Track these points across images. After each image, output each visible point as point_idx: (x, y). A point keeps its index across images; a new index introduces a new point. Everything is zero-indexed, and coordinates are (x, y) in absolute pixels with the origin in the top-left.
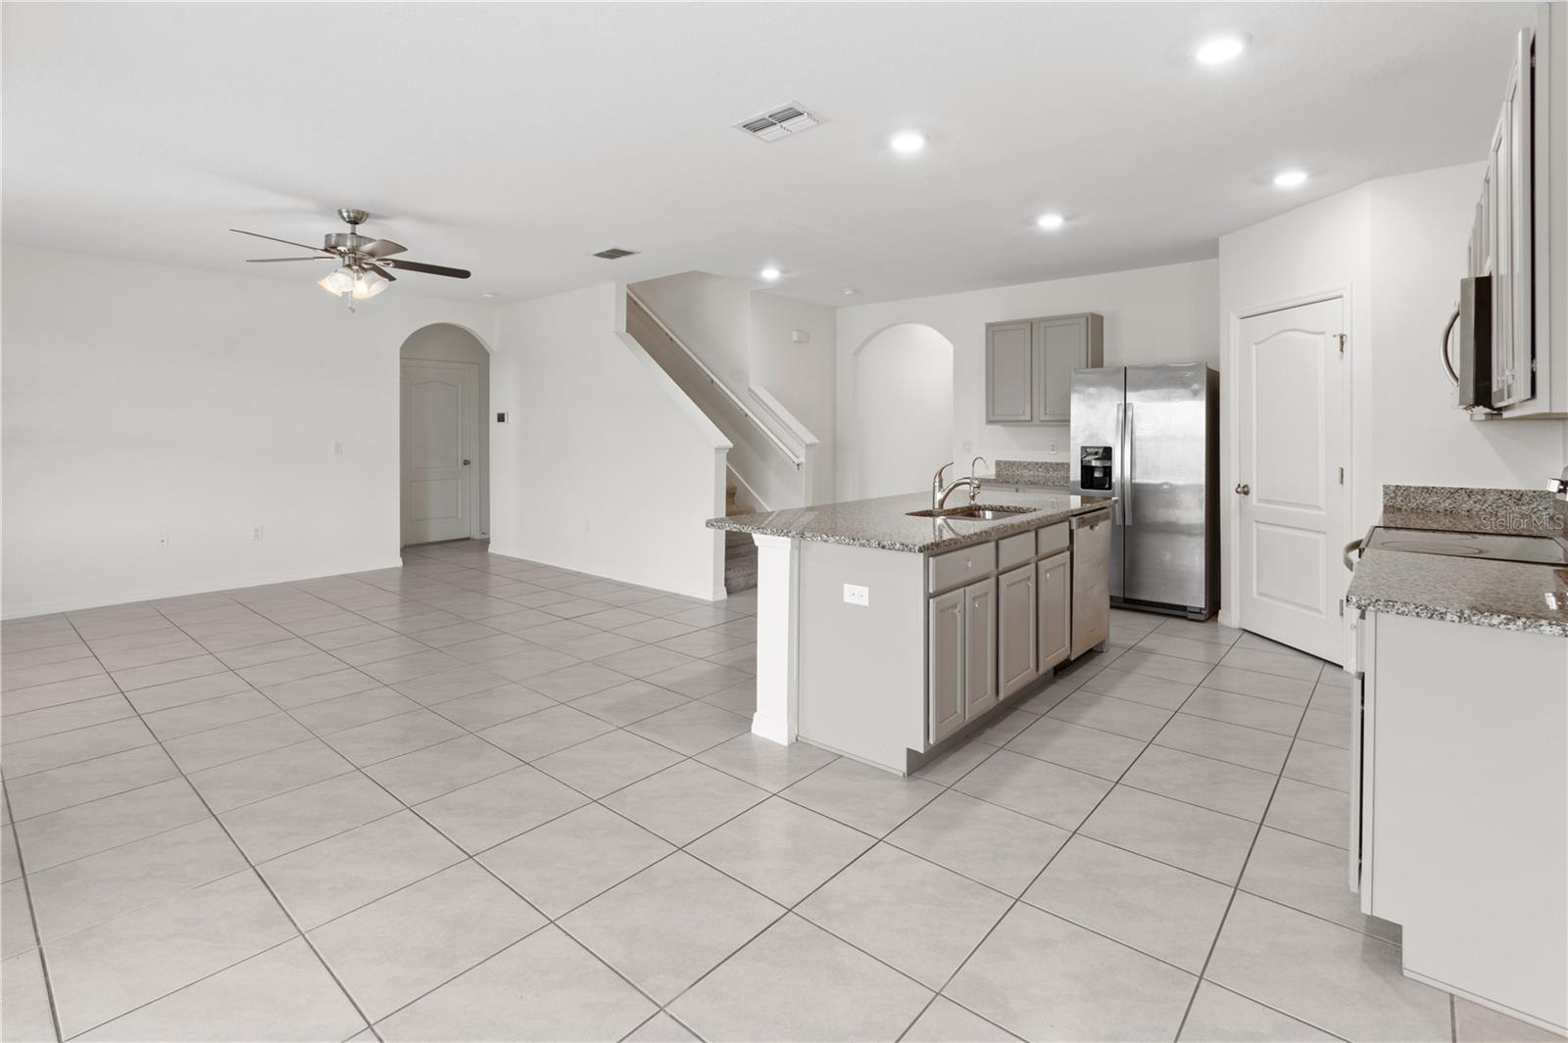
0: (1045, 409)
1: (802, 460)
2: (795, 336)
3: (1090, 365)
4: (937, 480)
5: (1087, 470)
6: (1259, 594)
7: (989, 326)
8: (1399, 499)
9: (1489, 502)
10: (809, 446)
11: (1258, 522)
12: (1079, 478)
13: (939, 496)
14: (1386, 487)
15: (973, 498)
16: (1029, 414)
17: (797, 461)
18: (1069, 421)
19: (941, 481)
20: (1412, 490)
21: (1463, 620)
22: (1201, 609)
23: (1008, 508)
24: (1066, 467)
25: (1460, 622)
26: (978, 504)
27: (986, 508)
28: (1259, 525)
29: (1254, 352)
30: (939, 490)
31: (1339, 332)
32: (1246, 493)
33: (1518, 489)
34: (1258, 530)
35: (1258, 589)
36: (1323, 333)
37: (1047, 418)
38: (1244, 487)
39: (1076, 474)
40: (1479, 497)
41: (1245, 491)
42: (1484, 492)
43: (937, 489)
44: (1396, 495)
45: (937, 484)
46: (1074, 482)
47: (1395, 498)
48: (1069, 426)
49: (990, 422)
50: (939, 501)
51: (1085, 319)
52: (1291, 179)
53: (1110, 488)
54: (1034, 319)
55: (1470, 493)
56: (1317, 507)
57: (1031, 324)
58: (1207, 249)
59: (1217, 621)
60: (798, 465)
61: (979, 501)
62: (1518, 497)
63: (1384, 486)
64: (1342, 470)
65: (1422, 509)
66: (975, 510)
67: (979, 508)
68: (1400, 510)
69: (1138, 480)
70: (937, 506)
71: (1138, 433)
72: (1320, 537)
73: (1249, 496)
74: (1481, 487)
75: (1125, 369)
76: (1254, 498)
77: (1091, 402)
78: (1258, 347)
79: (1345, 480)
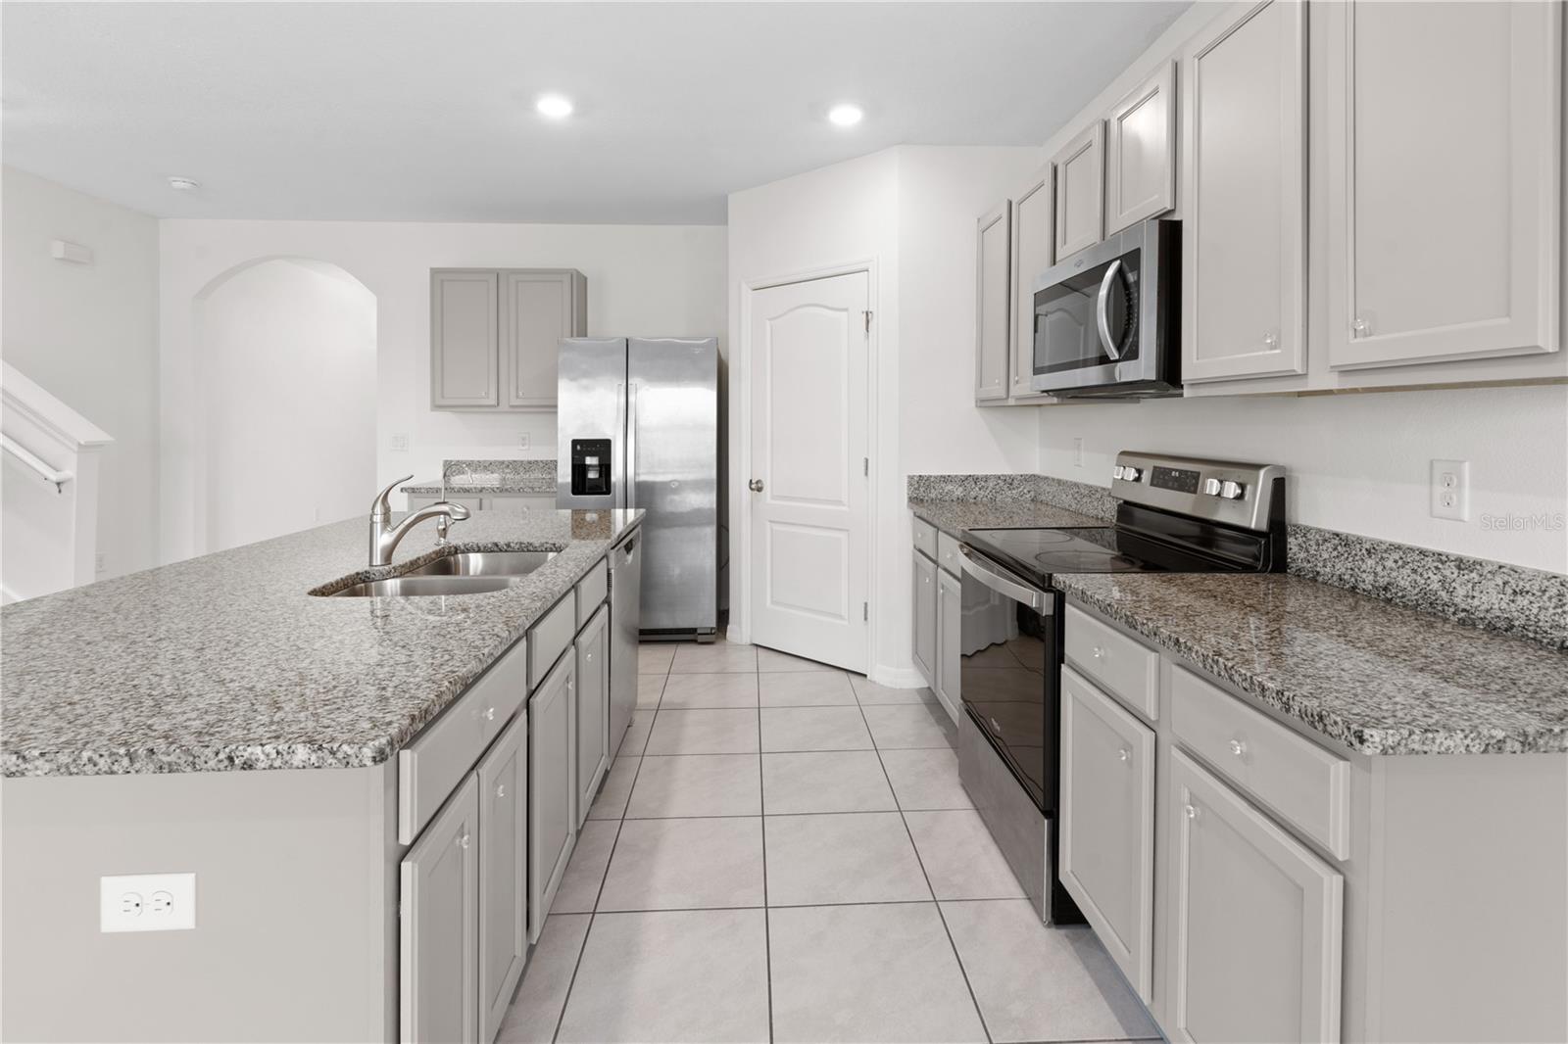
0: (517, 392)
1: (69, 472)
2: (58, 250)
3: (575, 334)
4: (379, 509)
5: (579, 470)
6: (773, 602)
7: (435, 273)
8: (922, 489)
9: (990, 489)
10: (85, 448)
11: (771, 521)
12: (569, 479)
13: (383, 539)
14: (911, 478)
15: (444, 532)
16: (493, 396)
17: (54, 476)
18: (556, 406)
19: (387, 512)
20: (932, 479)
21: (1527, 748)
22: (712, 629)
23: (508, 545)
24: (552, 466)
25: (1522, 752)
26: (454, 543)
27: (468, 550)
28: (773, 524)
29: (768, 328)
30: (384, 528)
31: (865, 310)
32: (759, 490)
33: (1010, 473)
34: (772, 530)
35: (772, 597)
36: (846, 310)
37: (519, 402)
38: (757, 482)
39: (565, 474)
40: (983, 484)
41: (757, 487)
42: (986, 478)
43: (378, 527)
44: (919, 486)
45: (378, 518)
46: (563, 485)
47: (918, 489)
48: (556, 413)
49: (436, 407)
50: (383, 550)
51: (569, 275)
52: (845, 116)
53: (608, 492)
54: (500, 269)
55: (976, 479)
56: (839, 503)
57: (498, 275)
58: (712, 211)
59: (725, 638)
60: (58, 484)
61: (455, 538)
62: (1009, 481)
63: (909, 477)
64: (867, 460)
65: (940, 500)
66: (450, 554)
67: (456, 550)
68: (922, 500)
69: (642, 478)
70: (378, 560)
71: (642, 423)
72: (842, 536)
73: (763, 492)
74: (984, 474)
75: (627, 340)
76: (769, 494)
77: (585, 382)
78: (773, 323)
79: (870, 473)
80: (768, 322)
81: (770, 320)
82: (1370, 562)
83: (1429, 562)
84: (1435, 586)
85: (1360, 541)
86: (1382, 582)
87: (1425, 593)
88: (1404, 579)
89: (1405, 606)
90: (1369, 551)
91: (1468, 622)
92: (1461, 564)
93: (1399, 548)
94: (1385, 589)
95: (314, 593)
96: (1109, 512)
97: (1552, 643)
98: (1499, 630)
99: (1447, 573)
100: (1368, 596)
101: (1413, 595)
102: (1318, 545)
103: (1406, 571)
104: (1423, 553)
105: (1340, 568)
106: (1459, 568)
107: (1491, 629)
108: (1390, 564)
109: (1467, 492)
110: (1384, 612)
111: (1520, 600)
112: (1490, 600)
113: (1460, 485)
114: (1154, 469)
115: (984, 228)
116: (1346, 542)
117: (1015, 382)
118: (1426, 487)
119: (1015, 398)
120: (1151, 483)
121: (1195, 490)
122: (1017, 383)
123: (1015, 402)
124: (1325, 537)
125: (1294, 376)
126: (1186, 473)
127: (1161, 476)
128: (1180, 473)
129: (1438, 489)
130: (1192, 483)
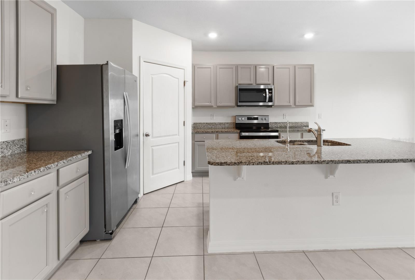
6: (153, 175)
36: (178, 78)
64: (184, 122)
76: (151, 137)
78: (153, 76)
79: (185, 125)
81: (151, 75)
82: (279, 124)
83: (285, 123)
84: (286, 125)
85: (278, 122)
87: (285, 126)
93: (282, 122)
95: (351, 145)
100: (279, 128)
101: (284, 126)
104: (285, 122)
105: (275, 126)
108: (281, 124)
113: (286, 116)
114: (247, 118)
115: (199, 67)
116: (276, 123)
117: (220, 103)
118: (283, 116)
119: (217, 106)
120: (248, 120)
121: (258, 120)
122: (221, 103)
123: (217, 107)
124: (273, 123)
125: (291, 106)
126: (255, 117)
127: (249, 119)
128: (254, 118)
129: (284, 116)
130: (257, 119)
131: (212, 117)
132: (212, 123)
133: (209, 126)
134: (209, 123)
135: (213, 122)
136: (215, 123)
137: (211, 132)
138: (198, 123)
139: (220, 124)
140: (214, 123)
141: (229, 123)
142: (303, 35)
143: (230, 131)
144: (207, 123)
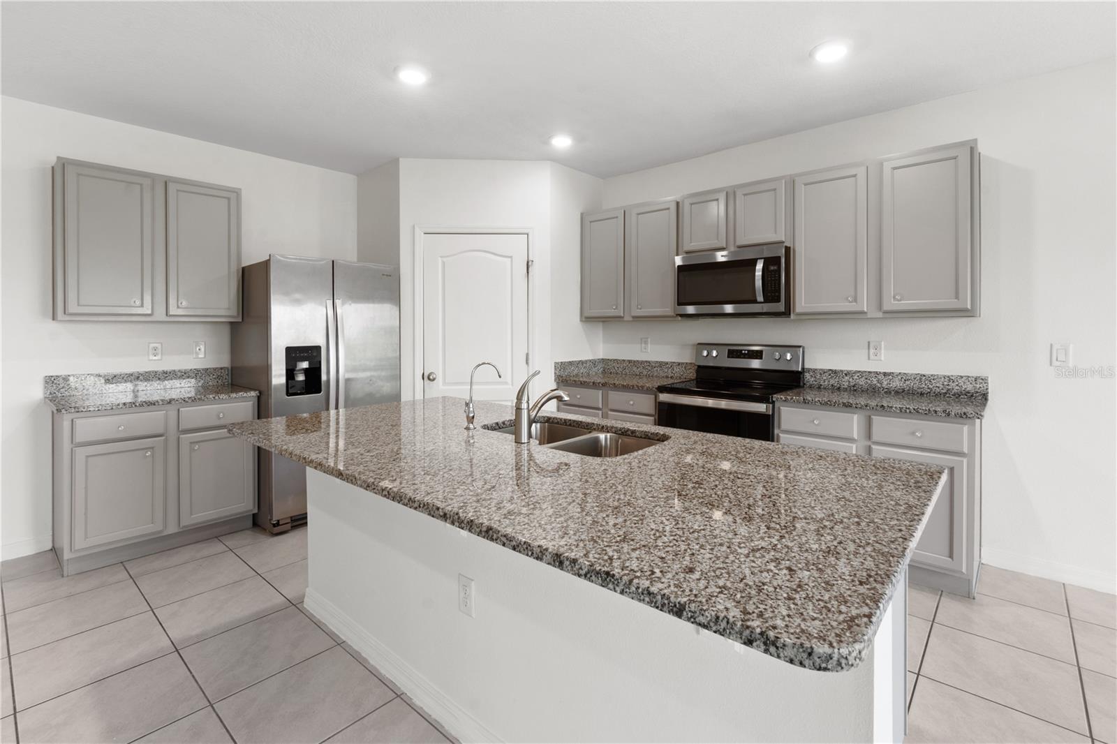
8: (562, 370)
14: (557, 364)
16: (147, 304)
31: (527, 260)
32: (432, 379)
36: (509, 257)
37: (179, 312)
38: (430, 375)
41: (430, 378)
44: (561, 368)
47: (560, 370)
49: (68, 315)
56: (504, 383)
57: (166, 182)
64: (528, 354)
68: (562, 377)
71: (346, 332)
73: (435, 380)
75: (333, 261)
76: (441, 383)
77: (297, 296)
78: (445, 259)
79: (530, 361)
80: (440, 258)
81: (441, 257)
82: (846, 378)
83: (872, 375)
84: (875, 382)
85: (842, 371)
86: (852, 384)
87: (871, 385)
88: (862, 382)
89: (863, 391)
90: (846, 374)
91: (888, 392)
92: (885, 374)
93: (859, 372)
94: (854, 386)
96: (692, 374)
97: (918, 393)
98: (899, 393)
99: (880, 377)
100: (845, 390)
101: (866, 387)
102: (821, 374)
103: (863, 378)
104: (870, 372)
105: (832, 382)
106: (884, 375)
107: (897, 393)
108: (855, 377)
109: (883, 351)
110: (853, 394)
111: (907, 383)
112: (896, 384)
113: (880, 349)
114: (729, 350)
115: (593, 220)
116: (835, 372)
117: (638, 308)
118: (867, 351)
119: (633, 317)
120: (728, 357)
121: (761, 358)
122: (640, 309)
123: (631, 319)
124: (824, 372)
125: (863, 313)
126: (753, 351)
127: (735, 353)
128: (749, 351)
129: (872, 351)
130: (758, 355)
131: (643, 345)
132: (642, 362)
133: (635, 369)
134: (634, 361)
135: (644, 360)
136: (649, 362)
137: (591, 384)
138: (611, 360)
139: (661, 364)
140: (646, 362)
141: (683, 363)
142: (811, 55)
143: (633, 386)
144: (630, 361)
